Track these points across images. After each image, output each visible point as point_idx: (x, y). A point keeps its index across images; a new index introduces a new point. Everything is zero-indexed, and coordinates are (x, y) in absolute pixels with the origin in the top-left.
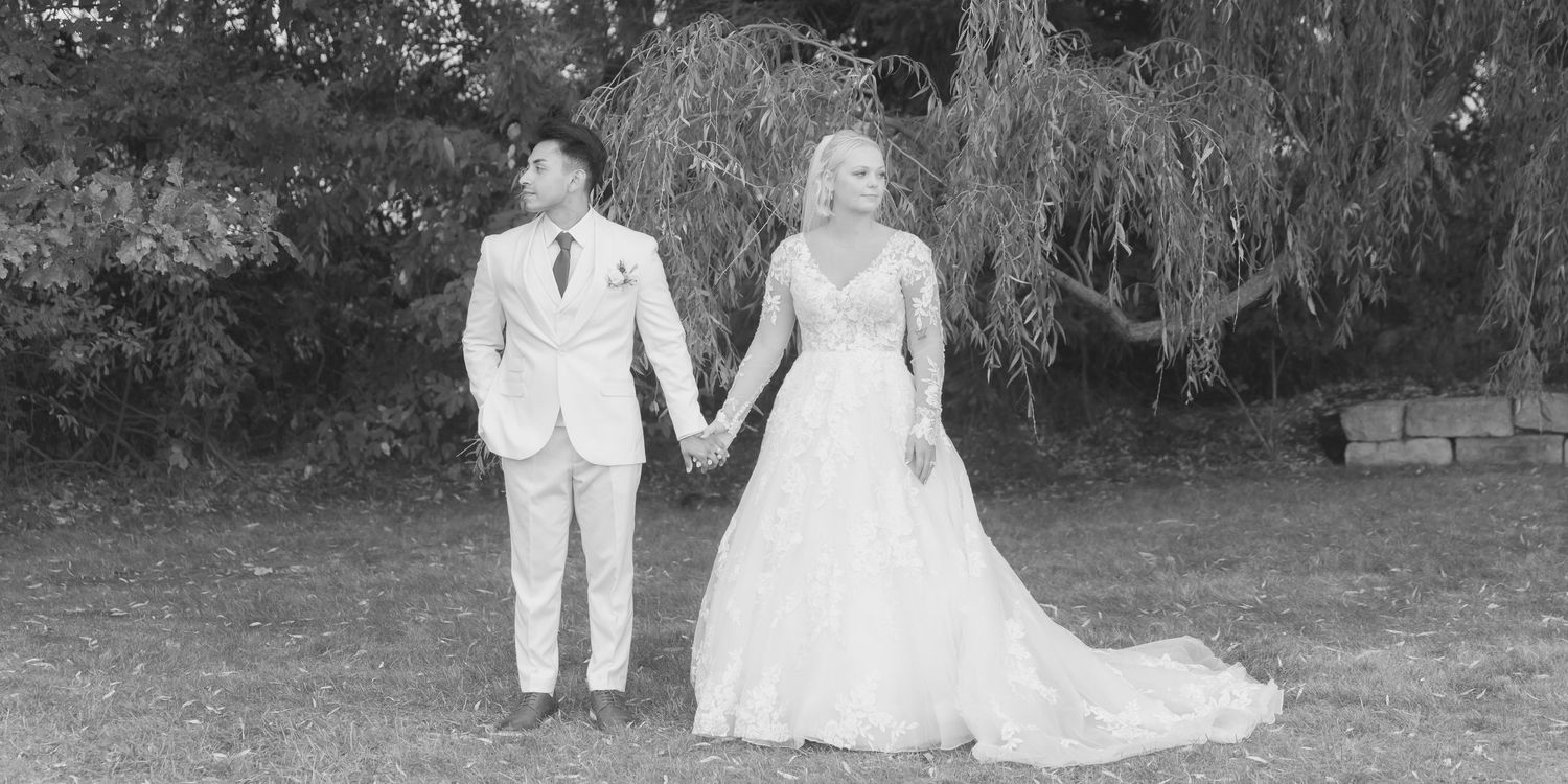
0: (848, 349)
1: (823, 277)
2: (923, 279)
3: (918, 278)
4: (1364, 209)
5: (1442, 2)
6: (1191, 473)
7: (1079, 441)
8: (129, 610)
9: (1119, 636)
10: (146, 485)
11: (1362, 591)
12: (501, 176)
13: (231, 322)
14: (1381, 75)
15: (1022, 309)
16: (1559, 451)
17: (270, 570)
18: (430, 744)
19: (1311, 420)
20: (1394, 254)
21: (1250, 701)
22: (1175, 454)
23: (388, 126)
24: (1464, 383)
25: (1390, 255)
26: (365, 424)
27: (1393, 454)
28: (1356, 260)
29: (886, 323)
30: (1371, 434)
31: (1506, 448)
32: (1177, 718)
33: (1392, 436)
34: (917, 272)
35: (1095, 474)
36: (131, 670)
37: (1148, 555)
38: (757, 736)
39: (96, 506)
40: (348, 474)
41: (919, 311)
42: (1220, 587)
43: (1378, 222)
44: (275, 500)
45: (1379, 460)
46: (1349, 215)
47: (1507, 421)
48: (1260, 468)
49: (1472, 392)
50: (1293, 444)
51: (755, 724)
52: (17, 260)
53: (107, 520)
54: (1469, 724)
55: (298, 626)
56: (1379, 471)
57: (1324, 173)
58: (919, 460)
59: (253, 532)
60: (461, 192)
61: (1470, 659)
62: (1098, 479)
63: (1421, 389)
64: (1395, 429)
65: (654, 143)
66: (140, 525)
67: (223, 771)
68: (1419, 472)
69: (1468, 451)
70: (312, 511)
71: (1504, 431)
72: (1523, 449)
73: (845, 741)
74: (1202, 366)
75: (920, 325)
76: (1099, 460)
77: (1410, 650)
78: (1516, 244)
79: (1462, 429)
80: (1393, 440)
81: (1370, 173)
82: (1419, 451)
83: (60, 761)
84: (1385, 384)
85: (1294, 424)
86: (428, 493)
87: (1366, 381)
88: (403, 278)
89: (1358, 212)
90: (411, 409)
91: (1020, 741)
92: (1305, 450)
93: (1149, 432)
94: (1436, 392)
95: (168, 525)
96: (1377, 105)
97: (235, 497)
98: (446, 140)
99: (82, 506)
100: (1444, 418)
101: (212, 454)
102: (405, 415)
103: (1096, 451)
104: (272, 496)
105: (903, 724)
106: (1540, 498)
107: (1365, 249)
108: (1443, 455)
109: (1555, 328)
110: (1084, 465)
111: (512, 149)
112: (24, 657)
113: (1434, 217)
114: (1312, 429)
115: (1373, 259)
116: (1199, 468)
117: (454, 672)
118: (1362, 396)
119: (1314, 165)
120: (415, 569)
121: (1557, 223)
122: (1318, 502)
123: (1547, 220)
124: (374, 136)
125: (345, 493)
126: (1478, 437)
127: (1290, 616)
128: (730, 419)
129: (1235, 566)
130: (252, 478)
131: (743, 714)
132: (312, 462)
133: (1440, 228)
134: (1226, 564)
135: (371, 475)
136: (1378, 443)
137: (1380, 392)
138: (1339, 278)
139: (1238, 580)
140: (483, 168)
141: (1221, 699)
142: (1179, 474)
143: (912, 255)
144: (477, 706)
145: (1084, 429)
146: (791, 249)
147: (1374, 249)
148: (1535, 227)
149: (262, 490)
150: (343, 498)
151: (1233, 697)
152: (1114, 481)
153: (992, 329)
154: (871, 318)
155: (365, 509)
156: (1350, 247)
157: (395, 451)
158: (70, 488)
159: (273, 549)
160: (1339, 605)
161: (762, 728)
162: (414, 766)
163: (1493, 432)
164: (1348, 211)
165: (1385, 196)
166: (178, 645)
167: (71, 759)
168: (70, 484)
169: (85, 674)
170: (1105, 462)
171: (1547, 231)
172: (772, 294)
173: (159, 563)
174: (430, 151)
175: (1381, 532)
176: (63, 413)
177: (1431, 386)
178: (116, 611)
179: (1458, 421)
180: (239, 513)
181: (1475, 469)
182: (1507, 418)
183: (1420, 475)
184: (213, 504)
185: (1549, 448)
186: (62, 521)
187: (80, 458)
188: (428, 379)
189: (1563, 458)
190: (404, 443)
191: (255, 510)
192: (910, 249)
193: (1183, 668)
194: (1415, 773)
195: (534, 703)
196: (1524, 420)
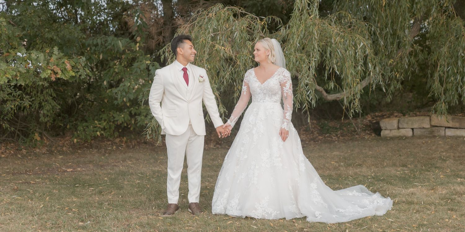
0: (263, 102)
1: (258, 81)
2: (286, 82)
3: (285, 81)
4: (395, 61)
5: (417, 1)
6: (336, 139)
7: (302, 130)
8: (35, 181)
9: (337, 186)
10: (27, 145)
11: (402, 172)
12: (134, 52)
13: (53, 96)
14: (400, 22)
15: (306, 91)
16: (444, 132)
17: (72, 170)
18: (144, 219)
19: (369, 124)
20: (404, 74)
21: (383, 204)
22: (331, 134)
23: (101, 38)
24: (412, 113)
25: (403, 75)
26: (92, 127)
27: (395, 133)
28: (393, 76)
29: (275, 94)
30: (389, 127)
31: (428, 131)
32: (363, 209)
33: (395, 128)
34: (284, 79)
35: (308, 140)
36: (46, 199)
37: (334, 163)
38: (232, 214)
39: (12, 152)
40: (86, 142)
41: (285, 91)
42: (360, 172)
43: (399, 65)
44: (65, 149)
45: (391, 135)
46: (390, 63)
47: (429, 123)
48: (356, 138)
49: (414, 115)
50: (365, 130)
51: (232, 210)
52: (10, 77)
53: (16, 155)
54: (449, 209)
55: (90, 186)
56: (392, 138)
57: (383, 51)
58: (283, 135)
59: (62, 159)
60: (122, 58)
61: (442, 191)
62: (309, 141)
63: (400, 114)
64: (396, 126)
65: (203, 41)
66: (27, 157)
67: (84, 228)
68: (404, 138)
69: (418, 132)
70: (77, 152)
71: (427, 126)
72: (433, 131)
73: (258, 217)
74: (355, 107)
75: (285, 95)
76: (308, 136)
77: (423, 189)
78: (439, 71)
79: (415, 126)
80: (395, 129)
81: (396, 50)
82: (403, 132)
83: (33, 226)
84: (389, 113)
85: (364, 125)
86: (111, 147)
87: (383, 112)
88: (105, 83)
89: (393, 62)
90: (106, 122)
91: (321, 216)
92: (369, 132)
93: (322, 128)
94: (404, 115)
95: (36, 157)
96: (398, 31)
97: (53, 149)
98: (119, 42)
99: (7, 152)
100: (410, 123)
101: (45, 136)
102: (105, 124)
103: (307, 133)
104: (64, 148)
105: (275, 212)
106: (443, 145)
107: (395, 73)
108: (410, 133)
109: (450, 96)
110: (304, 137)
111: (138, 44)
112: (11, 195)
113: (414, 64)
114: (370, 126)
115: (398, 76)
116: (338, 138)
117: (143, 198)
118: (383, 117)
119: (380, 48)
120: (117, 169)
121: (451, 65)
122: (378, 147)
123: (448, 64)
124: (97, 40)
125: (85, 147)
126: (420, 128)
127: (384, 179)
128: (231, 122)
129: (362, 165)
130: (57, 143)
131: (229, 208)
132: (76, 138)
133: (416, 66)
134: (358, 165)
135: (93, 142)
136: (391, 130)
137: (388, 115)
138: (387, 81)
139: (364, 169)
140: (128, 50)
141: (374, 203)
142: (333, 140)
143: (283, 74)
144: (154, 208)
145: (303, 127)
146: (250, 72)
147: (398, 73)
148: (445, 66)
149: (61, 146)
150: (85, 148)
151: (378, 203)
152: (314, 142)
153: (297, 96)
154: (271, 93)
155: (93, 152)
156: (391, 72)
157: (102, 135)
158: (3, 146)
159: (70, 164)
160: (397, 176)
161: (233, 212)
162: (142, 225)
163: (425, 127)
164: (390, 62)
165: (401, 57)
166: (57, 191)
167: (37, 225)
168: (3, 145)
169: (32, 200)
170: (310, 136)
171: (448, 68)
172: (244, 86)
173: (37, 168)
174: (115, 45)
175: (400, 155)
176: (5, 123)
177: (402, 113)
178: (32, 182)
179: (415, 123)
180: (56, 153)
181: (420, 137)
182: (428, 122)
183: (404, 139)
184: (47, 151)
185: (441, 131)
186: (3, 156)
187: (6, 137)
188: (111, 113)
189: (445, 134)
190: (104, 132)
191: (60, 152)
192: (283, 73)
193: (360, 195)
194: (438, 223)
195: (173, 207)
196: (434, 123)
